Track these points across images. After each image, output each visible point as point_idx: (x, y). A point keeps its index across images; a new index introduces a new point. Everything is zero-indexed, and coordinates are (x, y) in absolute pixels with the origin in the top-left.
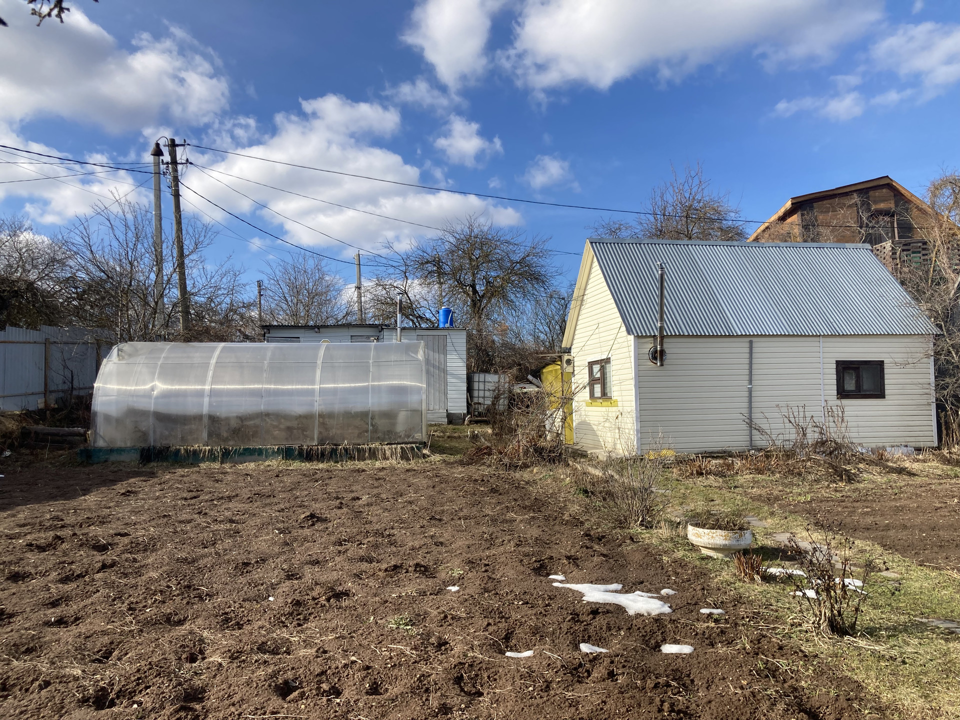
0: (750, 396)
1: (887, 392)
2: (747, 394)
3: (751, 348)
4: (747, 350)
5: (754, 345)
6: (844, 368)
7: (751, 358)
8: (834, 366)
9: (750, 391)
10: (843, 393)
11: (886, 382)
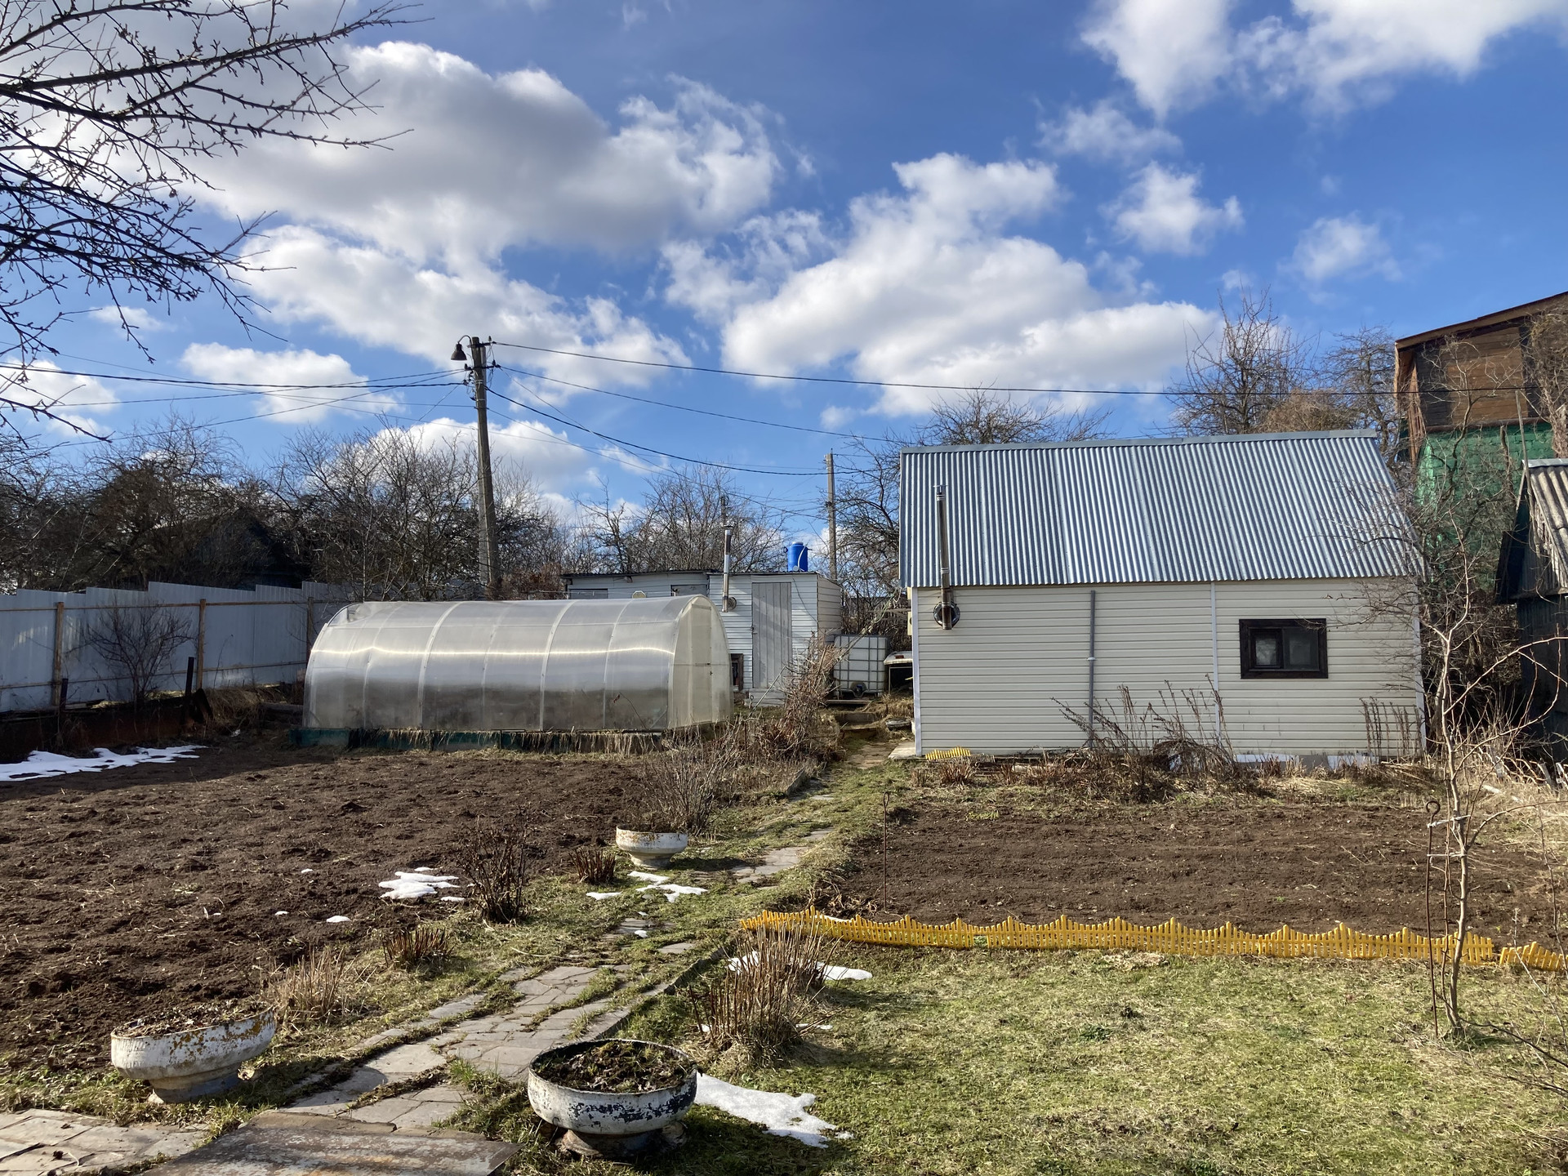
0: (1092, 674)
1: (1331, 669)
2: (1087, 670)
3: (1093, 602)
4: (1088, 605)
5: (1098, 597)
6: (1252, 631)
7: (1093, 617)
8: (1237, 628)
9: (1092, 665)
10: (1251, 669)
11: (1330, 652)
